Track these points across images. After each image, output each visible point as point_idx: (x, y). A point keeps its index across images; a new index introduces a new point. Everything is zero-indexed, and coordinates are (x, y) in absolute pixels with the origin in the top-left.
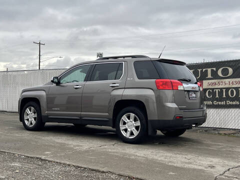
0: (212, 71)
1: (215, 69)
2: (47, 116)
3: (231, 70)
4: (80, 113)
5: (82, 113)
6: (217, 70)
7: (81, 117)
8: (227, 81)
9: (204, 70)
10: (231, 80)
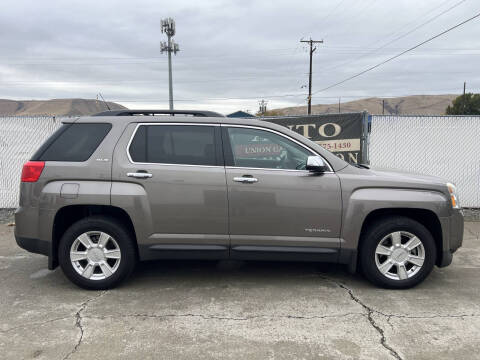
0: (310, 128)
1: (314, 126)
3: (338, 128)
6: (318, 127)
8: (332, 142)
9: (298, 127)
10: (338, 142)
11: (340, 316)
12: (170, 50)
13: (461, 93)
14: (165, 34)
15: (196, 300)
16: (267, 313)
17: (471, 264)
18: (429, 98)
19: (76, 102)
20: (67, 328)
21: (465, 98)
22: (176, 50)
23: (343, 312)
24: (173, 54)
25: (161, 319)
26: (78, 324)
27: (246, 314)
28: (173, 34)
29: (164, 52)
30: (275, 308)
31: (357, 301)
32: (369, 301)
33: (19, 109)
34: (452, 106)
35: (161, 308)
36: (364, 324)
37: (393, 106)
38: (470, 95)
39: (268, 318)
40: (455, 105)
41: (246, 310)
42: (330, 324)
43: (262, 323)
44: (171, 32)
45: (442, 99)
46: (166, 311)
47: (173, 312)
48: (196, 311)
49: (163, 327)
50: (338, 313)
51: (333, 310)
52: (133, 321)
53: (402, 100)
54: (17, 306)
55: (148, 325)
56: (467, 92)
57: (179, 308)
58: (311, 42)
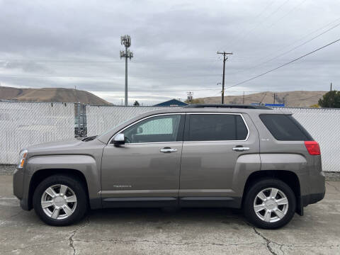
2: (102, 199)
4: (176, 191)
5: (181, 191)
7: (179, 198)
11: (248, 244)
12: (127, 57)
13: (329, 90)
14: (124, 46)
15: (150, 230)
16: (198, 241)
17: (337, 211)
18: (306, 93)
19: (59, 90)
20: (63, 247)
21: (332, 94)
22: (131, 57)
23: (250, 241)
24: (128, 59)
25: (127, 243)
26: (71, 245)
27: (184, 241)
28: (129, 46)
29: (123, 58)
30: (204, 238)
31: (259, 234)
32: (267, 234)
33: (19, 94)
34: (322, 99)
35: (126, 235)
36: (264, 250)
37: (281, 98)
38: (335, 92)
39: (200, 245)
40: (325, 98)
41: (184, 238)
42: (242, 250)
43: (195, 247)
44: (128, 44)
45: (315, 94)
46: (130, 238)
47: (134, 238)
48: (150, 238)
49: (129, 248)
50: (247, 242)
51: (243, 240)
52: (108, 244)
53: (287, 94)
54: (29, 232)
55: (118, 247)
56: (333, 90)
57: (139, 236)
58: (225, 54)
